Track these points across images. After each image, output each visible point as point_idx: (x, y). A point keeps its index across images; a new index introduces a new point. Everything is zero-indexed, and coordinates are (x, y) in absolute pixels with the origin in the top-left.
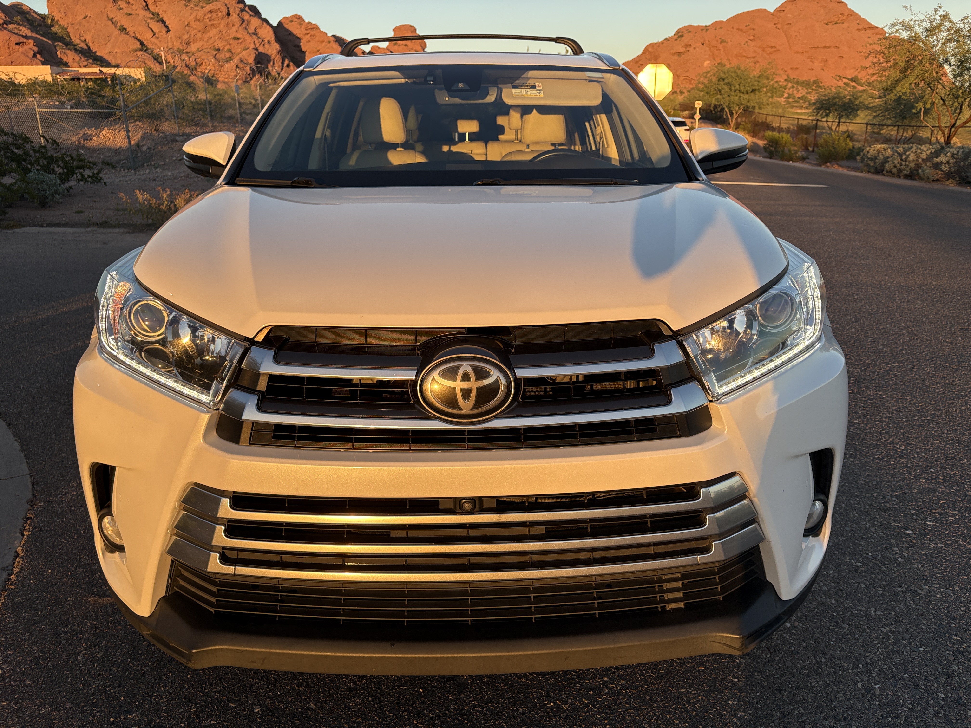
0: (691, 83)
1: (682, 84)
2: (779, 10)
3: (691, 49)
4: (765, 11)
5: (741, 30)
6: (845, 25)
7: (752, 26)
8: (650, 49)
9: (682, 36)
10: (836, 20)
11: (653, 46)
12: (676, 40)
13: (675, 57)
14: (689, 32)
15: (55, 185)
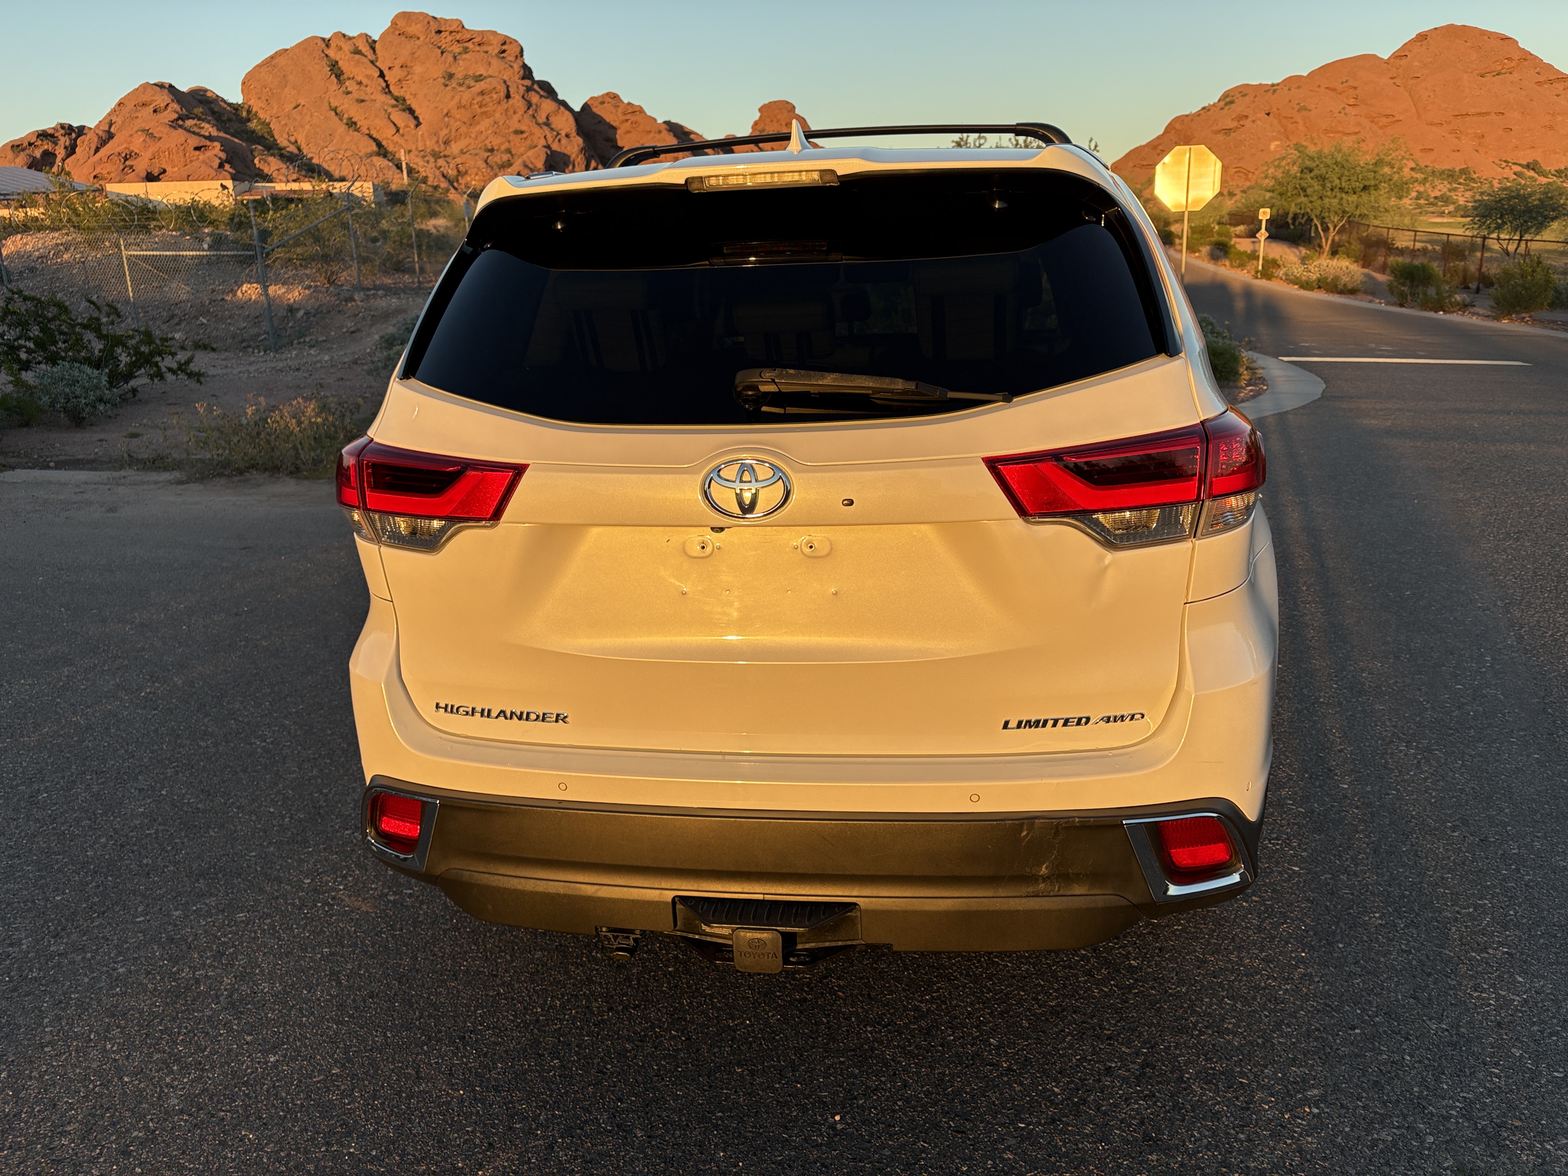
0: (1247, 179)
1: (1233, 179)
2: (1399, 55)
3: (1247, 123)
4: (1374, 57)
5: (1334, 90)
6: (1516, 76)
7: (1350, 83)
8: (1178, 126)
9: (1232, 102)
10: (1499, 68)
11: (1183, 121)
12: (1222, 109)
13: (1226, 136)
14: (1245, 95)
15: (97, 387)
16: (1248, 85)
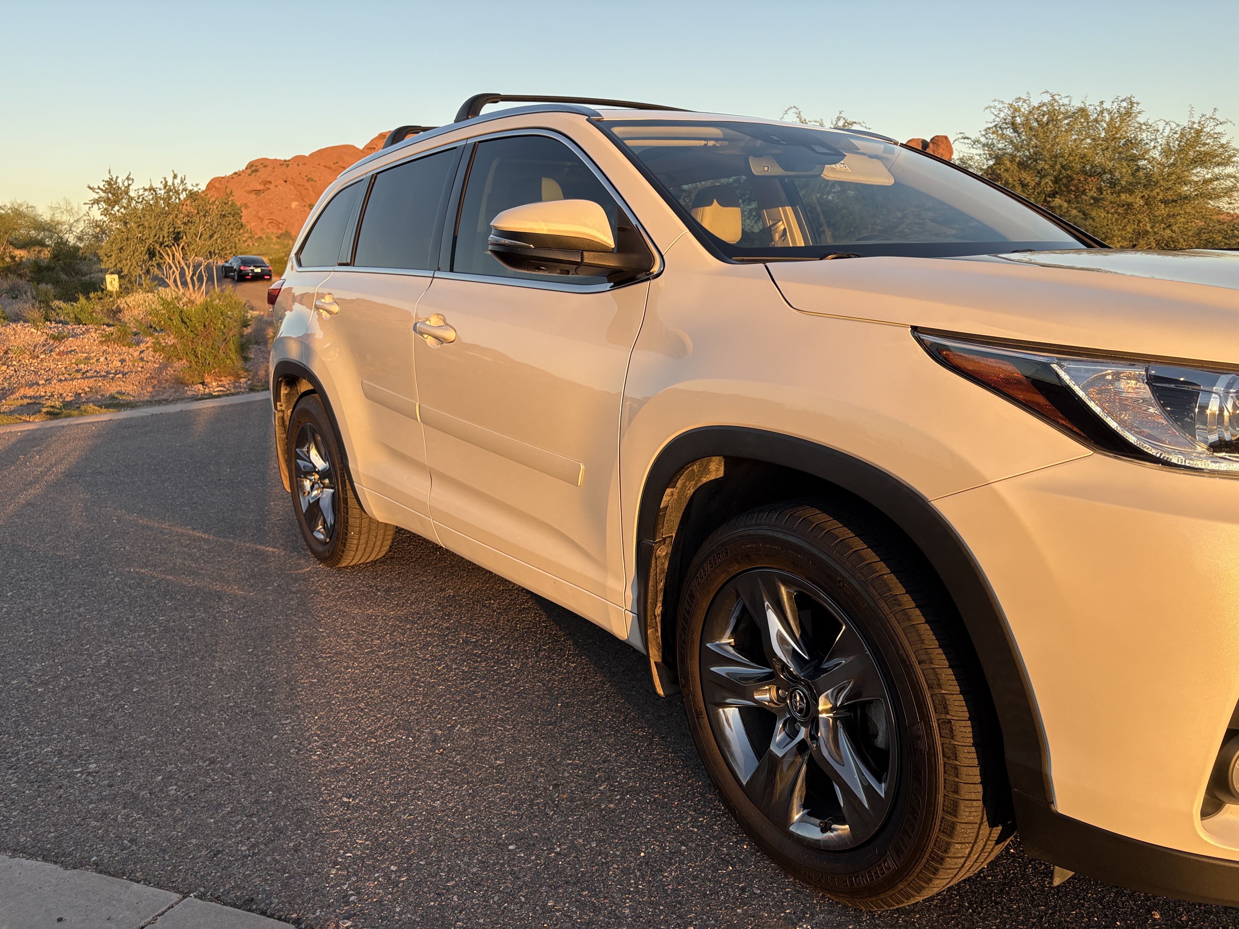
0: (279, 228)
1: (268, 228)
2: (369, 147)
3: (272, 186)
4: (353, 147)
5: (330, 168)
7: (340, 163)
8: (217, 185)
9: (257, 171)
11: (220, 181)
12: (249, 175)
13: (253, 196)
14: (265, 166)
16: (266, 159)
